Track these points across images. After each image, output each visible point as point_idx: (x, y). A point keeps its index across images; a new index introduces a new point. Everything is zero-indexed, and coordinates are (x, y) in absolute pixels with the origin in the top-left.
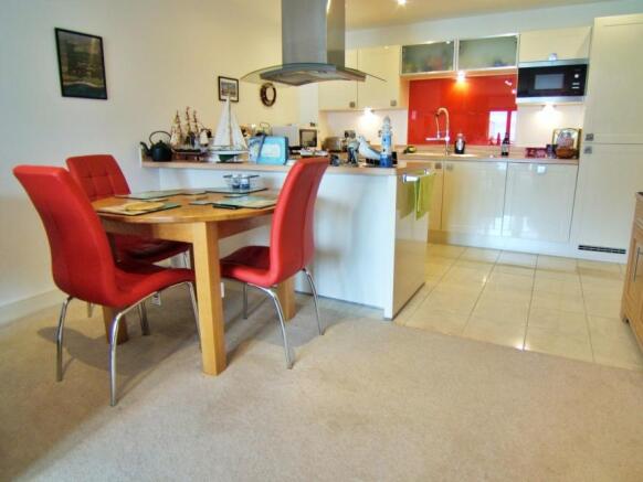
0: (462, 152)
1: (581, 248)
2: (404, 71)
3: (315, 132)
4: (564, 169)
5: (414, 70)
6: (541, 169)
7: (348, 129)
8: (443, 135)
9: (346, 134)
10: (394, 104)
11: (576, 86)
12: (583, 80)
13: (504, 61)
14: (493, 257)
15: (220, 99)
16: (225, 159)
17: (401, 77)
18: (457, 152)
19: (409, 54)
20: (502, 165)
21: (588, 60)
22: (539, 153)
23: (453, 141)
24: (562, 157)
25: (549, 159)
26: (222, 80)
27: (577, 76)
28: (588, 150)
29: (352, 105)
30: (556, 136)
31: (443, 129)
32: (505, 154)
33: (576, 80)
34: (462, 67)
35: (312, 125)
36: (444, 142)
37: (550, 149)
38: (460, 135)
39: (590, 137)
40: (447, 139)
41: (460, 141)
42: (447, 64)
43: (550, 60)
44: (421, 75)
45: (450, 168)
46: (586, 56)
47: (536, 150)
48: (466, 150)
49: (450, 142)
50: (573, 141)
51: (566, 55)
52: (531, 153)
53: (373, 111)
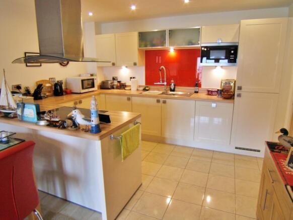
0: (174, 90)
1: (236, 148)
2: (140, 46)
3: (93, 79)
4: (227, 105)
5: (146, 46)
7: (114, 76)
8: (163, 81)
9: (114, 79)
10: (135, 64)
11: (232, 57)
12: (236, 54)
13: (194, 42)
15: (27, 66)
17: (138, 49)
18: (171, 90)
19: (142, 36)
21: (238, 43)
22: (214, 93)
23: (169, 84)
24: (226, 98)
26: (27, 54)
27: (232, 52)
28: (239, 95)
29: (114, 64)
30: (223, 84)
31: (163, 77)
32: (196, 92)
33: (232, 54)
35: (92, 75)
36: (164, 85)
37: (219, 92)
38: (172, 81)
39: (240, 88)
40: (165, 83)
41: (173, 84)
42: (163, 43)
43: (218, 43)
44: (149, 48)
45: (164, 102)
46: (237, 41)
47: (212, 92)
48: (176, 89)
49: (167, 85)
50: (232, 87)
51: (225, 40)
52: (210, 93)
53: (126, 67)
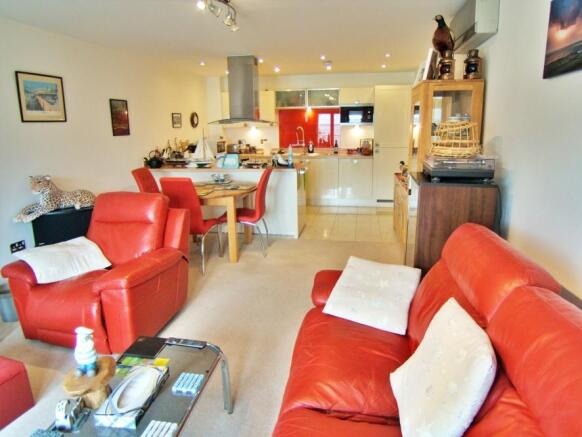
0: (312, 152)
1: (378, 201)
2: (277, 105)
4: (366, 160)
5: (283, 105)
6: (356, 161)
8: (301, 143)
9: (240, 142)
11: (369, 117)
12: (372, 114)
13: (333, 102)
14: (335, 210)
15: (173, 127)
16: (201, 166)
17: (276, 109)
18: (309, 152)
19: (279, 95)
20: (335, 159)
21: (374, 104)
22: (354, 152)
23: (307, 146)
24: (365, 155)
25: (358, 155)
26: (174, 115)
27: (369, 112)
28: (377, 151)
30: (362, 143)
31: (301, 138)
32: (336, 153)
33: (369, 114)
34: (310, 104)
35: (221, 138)
36: (302, 147)
37: (359, 150)
38: (311, 142)
39: (378, 144)
40: (304, 145)
41: (311, 146)
42: (301, 103)
43: (356, 104)
46: (372, 102)
47: (352, 150)
48: (315, 151)
50: (370, 145)
51: (364, 101)
52: (350, 152)
